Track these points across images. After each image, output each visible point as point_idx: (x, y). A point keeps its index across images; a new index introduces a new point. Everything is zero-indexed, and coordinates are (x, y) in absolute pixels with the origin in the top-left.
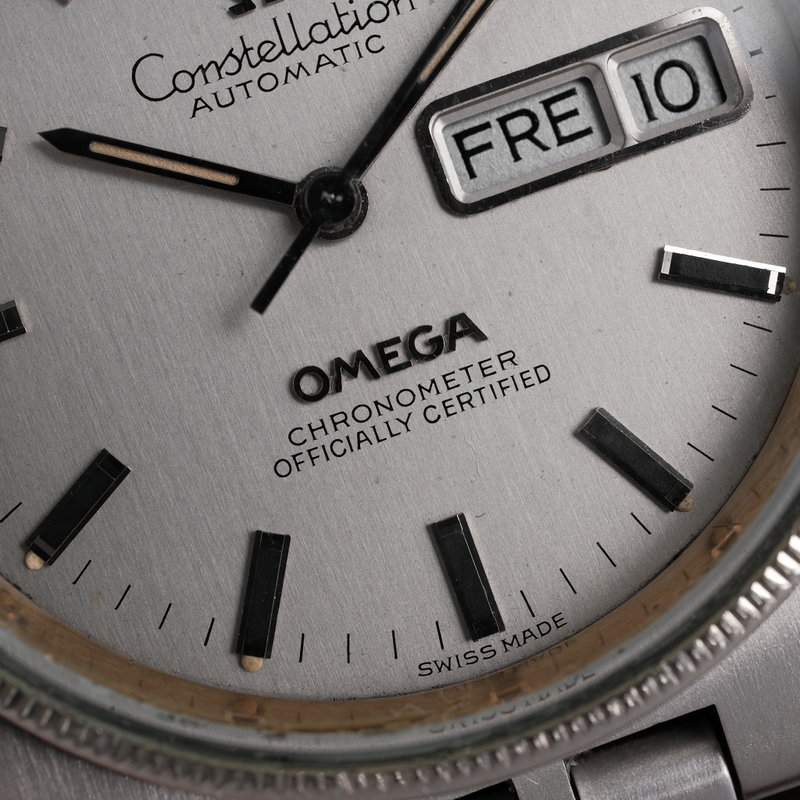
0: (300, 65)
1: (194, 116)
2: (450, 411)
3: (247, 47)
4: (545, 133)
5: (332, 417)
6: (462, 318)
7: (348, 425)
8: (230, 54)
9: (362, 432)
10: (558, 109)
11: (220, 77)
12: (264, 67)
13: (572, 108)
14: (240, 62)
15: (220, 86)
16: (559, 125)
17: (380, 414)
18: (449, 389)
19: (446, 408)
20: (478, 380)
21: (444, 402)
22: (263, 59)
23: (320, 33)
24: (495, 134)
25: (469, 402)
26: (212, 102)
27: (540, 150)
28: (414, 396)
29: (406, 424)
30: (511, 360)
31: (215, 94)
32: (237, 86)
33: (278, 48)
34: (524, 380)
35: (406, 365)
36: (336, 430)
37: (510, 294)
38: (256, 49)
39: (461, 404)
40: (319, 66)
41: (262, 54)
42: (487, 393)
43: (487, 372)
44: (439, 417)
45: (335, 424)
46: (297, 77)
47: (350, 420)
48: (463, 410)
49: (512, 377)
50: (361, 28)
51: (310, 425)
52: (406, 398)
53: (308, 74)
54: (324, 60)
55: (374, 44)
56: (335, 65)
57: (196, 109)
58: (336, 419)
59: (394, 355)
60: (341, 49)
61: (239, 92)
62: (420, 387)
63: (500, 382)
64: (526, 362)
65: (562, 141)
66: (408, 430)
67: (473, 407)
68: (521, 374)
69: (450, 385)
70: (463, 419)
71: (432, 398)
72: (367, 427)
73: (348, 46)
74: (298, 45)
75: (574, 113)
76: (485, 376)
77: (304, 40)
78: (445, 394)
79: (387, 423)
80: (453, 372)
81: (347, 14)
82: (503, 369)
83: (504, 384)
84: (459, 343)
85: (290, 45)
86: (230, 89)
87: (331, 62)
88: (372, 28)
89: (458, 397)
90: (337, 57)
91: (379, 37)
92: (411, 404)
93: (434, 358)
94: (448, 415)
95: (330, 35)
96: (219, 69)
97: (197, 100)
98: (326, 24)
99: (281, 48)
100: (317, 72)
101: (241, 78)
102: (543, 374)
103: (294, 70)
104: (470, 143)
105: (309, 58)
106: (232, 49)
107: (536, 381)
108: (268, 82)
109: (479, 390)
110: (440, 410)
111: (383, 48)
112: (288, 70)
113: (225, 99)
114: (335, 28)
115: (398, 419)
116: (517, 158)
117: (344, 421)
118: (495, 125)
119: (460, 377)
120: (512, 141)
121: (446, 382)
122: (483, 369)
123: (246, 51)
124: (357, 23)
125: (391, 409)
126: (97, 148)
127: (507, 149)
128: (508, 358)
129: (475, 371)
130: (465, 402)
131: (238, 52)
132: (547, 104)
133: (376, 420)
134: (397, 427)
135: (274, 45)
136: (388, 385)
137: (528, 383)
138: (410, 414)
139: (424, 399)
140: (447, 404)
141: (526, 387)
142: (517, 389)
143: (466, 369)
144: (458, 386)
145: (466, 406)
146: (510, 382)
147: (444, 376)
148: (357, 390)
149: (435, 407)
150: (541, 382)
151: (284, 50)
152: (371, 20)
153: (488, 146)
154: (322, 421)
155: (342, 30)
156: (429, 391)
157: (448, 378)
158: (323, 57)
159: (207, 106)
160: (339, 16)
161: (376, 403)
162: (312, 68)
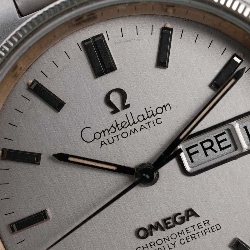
0: (135, 129)
1: (101, 147)
2: (188, 240)
3: (118, 124)
4: (216, 147)
5: (150, 243)
6: (191, 210)
7: (155, 246)
8: (112, 126)
9: (160, 248)
10: (220, 139)
11: (109, 134)
12: (123, 130)
13: (224, 138)
14: (115, 129)
15: (110, 137)
16: (220, 144)
17: (165, 242)
18: (188, 233)
19: (187, 239)
20: (197, 230)
21: (186, 238)
22: (123, 127)
23: (141, 118)
24: (199, 148)
25: (194, 237)
26: (107, 142)
27: (214, 153)
28: (176, 236)
29: (174, 245)
30: (208, 223)
31: (108, 139)
32: (115, 136)
33: (128, 123)
34: (212, 229)
35: (173, 226)
36: (151, 247)
37: (206, 201)
38: (120, 124)
39: (192, 238)
40: (141, 129)
41: (123, 126)
42: (200, 234)
43: (200, 227)
44: (185, 242)
45: (151, 246)
46: (134, 133)
47: (156, 244)
48: (193, 240)
49: (208, 228)
50: (154, 116)
51: (143, 246)
52: (174, 236)
53: (138, 132)
54: (142, 127)
55: (159, 121)
56: (146, 128)
57: (102, 145)
58: (151, 244)
59: (169, 223)
60: (148, 123)
61: (116, 139)
62: (178, 233)
63: (204, 230)
64: (213, 223)
65: (221, 149)
66: (175, 247)
67: (196, 239)
68: (211, 227)
69: (188, 232)
70: (192, 243)
71: (182, 236)
72: (161, 246)
73: (150, 122)
74: (134, 122)
75: (225, 140)
76: (199, 228)
77: (136, 121)
78: (187, 235)
79: (168, 245)
80: (189, 228)
81: (149, 111)
82: (205, 226)
83: (206, 231)
84: (190, 218)
85: (131, 122)
86: (112, 138)
87: (145, 128)
88: (158, 116)
89: (191, 236)
90: (147, 126)
91: (160, 119)
92: (175, 238)
93: (182, 224)
94: (188, 242)
95: (144, 119)
96: (109, 131)
97: (102, 142)
98: (143, 115)
99: (128, 124)
100: (140, 131)
101: (116, 134)
102: (218, 227)
103: (133, 131)
104: (191, 151)
105: (138, 126)
106: (113, 125)
107: (216, 230)
108: (125, 135)
109: (198, 233)
110: (185, 240)
111: (162, 122)
112: (131, 131)
113: (111, 141)
114: (146, 116)
115: (171, 244)
116: (207, 155)
117: (154, 245)
118: (199, 145)
119: (191, 229)
120: (205, 150)
121: (187, 231)
122: (198, 226)
123: (117, 125)
124: (153, 114)
125: (169, 240)
126: (71, 159)
127: (204, 153)
128: (207, 222)
129: (196, 227)
130: (193, 237)
131: (115, 126)
132: (216, 137)
133: (164, 244)
134: (171, 246)
135: (126, 123)
136: (168, 232)
137: (213, 230)
138: (175, 242)
139: (179, 236)
140: (187, 238)
141: (213, 232)
142: (210, 233)
143: (193, 226)
144: (191, 232)
145: (193, 239)
146: (208, 230)
147: (186, 229)
148: (158, 234)
149: (183, 239)
150: (218, 230)
151: (129, 124)
152: (157, 113)
153: (197, 152)
154: (146, 245)
155: (148, 117)
156: (181, 234)
157: (187, 230)
158: (142, 126)
159: (105, 143)
160: (147, 112)
161: (164, 238)
162: (139, 130)
